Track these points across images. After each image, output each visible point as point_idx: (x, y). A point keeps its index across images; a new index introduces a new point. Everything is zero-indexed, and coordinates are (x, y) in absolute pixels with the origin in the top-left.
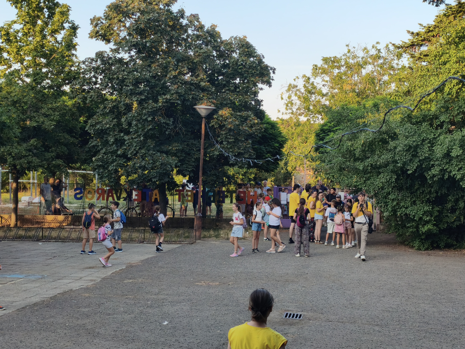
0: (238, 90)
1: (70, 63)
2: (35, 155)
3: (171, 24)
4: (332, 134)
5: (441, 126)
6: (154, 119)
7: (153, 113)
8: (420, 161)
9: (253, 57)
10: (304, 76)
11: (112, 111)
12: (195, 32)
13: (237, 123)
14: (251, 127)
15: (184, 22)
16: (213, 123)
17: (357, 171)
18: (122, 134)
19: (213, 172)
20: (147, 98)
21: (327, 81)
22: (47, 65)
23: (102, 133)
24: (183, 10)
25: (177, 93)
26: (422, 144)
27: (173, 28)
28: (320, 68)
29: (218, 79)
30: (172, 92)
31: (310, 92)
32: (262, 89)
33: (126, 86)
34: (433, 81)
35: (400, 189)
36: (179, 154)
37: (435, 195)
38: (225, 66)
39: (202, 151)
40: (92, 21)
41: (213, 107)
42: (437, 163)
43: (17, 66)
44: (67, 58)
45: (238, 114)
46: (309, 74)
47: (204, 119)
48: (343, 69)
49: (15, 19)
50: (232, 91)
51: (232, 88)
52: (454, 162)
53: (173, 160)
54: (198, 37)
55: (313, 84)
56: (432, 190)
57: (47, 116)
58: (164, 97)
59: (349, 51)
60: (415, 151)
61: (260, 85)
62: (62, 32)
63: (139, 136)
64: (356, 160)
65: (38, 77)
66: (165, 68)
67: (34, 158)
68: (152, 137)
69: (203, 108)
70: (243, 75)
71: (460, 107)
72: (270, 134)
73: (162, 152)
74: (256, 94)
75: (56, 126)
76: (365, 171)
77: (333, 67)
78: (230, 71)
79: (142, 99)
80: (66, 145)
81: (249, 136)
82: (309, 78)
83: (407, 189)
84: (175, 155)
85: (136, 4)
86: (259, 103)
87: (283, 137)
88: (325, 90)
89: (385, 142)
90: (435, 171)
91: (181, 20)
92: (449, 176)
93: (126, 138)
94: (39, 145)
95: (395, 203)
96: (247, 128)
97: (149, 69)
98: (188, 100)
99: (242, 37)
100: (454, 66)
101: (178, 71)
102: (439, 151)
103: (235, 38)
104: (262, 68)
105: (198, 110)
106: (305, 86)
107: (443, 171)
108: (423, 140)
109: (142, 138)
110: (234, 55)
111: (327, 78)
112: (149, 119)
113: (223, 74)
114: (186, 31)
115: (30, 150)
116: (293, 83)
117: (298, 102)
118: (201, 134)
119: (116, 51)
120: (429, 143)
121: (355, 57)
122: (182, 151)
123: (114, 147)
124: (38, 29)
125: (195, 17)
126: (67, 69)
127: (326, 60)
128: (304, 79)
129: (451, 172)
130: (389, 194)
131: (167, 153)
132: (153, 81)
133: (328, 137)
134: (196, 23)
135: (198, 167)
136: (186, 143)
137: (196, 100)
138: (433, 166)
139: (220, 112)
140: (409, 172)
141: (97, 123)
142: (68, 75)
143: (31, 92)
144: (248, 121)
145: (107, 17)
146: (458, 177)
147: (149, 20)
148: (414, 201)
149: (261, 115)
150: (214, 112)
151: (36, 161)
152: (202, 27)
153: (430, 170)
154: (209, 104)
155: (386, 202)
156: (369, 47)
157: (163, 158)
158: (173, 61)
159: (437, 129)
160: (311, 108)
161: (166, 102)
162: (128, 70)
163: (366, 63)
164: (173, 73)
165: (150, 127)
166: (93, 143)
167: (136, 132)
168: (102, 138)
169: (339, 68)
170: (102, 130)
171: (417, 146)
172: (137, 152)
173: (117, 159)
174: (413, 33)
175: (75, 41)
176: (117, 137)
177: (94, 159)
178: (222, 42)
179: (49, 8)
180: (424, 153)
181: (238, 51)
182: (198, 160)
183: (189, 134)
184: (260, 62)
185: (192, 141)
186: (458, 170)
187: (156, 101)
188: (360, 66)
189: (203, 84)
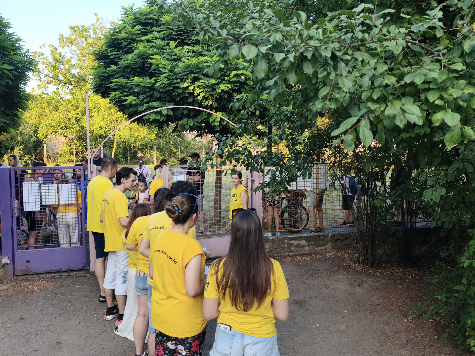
10: (51, 45)
21: (75, 53)
28: (67, 39)
31: (58, 60)
55: (60, 54)
59: (98, 20)
82: (56, 48)
88: (73, 61)
106: (52, 54)
111: (74, 48)
127: (72, 28)
128: (51, 48)
160: (61, 77)
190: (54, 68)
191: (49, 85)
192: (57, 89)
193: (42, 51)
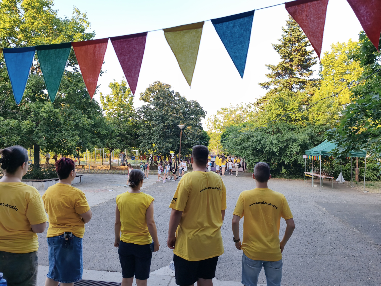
0: (193, 119)
1: (131, 109)
2: (119, 143)
3: (169, 95)
4: (227, 136)
5: (269, 133)
6: (163, 130)
7: (163, 128)
8: (261, 145)
9: (199, 107)
10: (214, 115)
11: (147, 127)
12: (178, 98)
13: (194, 131)
14: (198, 133)
15: (174, 95)
16: (185, 131)
17: (238, 149)
18: (151, 135)
19: (184, 149)
20: (161, 122)
21: (223, 117)
22: (123, 110)
23: (143, 135)
24: (173, 90)
25: (172, 120)
26: (262, 139)
27: (170, 96)
28: (220, 112)
29: (186, 116)
30: (170, 120)
31: (216, 121)
32: (202, 119)
33: (153, 118)
34: (266, 116)
35: (254, 156)
36: (172, 143)
37: (267, 158)
38: (189, 111)
39: (181, 141)
40: (140, 94)
41: (185, 126)
42: (268, 146)
43: (111, 110)
44: (130, 108)
45: (194, 128)
46: (216, 114)
47: (181, 130)
48: (229, 112)
49: (111, 93)
50: (191, 120)
51: (191, 119)
52: (274, 146)
53: (170, 145)
54: (179, 100)
55: (217, 118)
56: (266, 156)
57: (123, 129)
58: (167, 122)
59: (231, 106)
60: (260, 141)
61: (201, 118)
62: (128, 98)
63: (157, 136)
64: (237, 145)
65: (119, 115)
66: (168, 111)
67: (119, 144)
68: (163, 136)
69: (181, 126)
70: (195, 114)
71: (276, 126)
72: (204, 136)
73: (166, 142)
74: (200, 121)
75: (126, 132)
76: (241, 149)
77: (225, 111)
78: (190, 112)
79: (159, 123)
80: (129, 140)
81: (198, 136)
82: (216, 116)
83: (256, 156)
84: (171, 143)
85: (157, 88)
86: (201, 124)
87: (209, 137)
88: (222, 120)
89: (249, 138)
90: (267, 149)
91: (173, 94)
92: (272, 151)
93: (152, 137)
94: (120, 139)
95: (252, 161)
96: (197, 133)
97: (161, 112)
98: (176, 123)
99: (195, 100)
100: (274, 111)
101: (172, 112)
102: (269, 142)
103: (192, 101)
104: (202, 111)
105: (179, 127)
106: (214, 119)
107: (270, 149)
108: (263, 138)
109: (159, 137)
110: (192, 107)
111: (222, 115)
112: (162, 130)
113: (188, 114)
114: (174, 98)
115: (117, 141)
116: (210, 117)
117: (212, 125)
118: (180, 135)
119: (149, 105)
120: (265, 139)
121: (233, 108)
122: (173, 142)
123: (148, 140)
124: (120, 97)
125: (178, 93)
126: (130, 112)
127: (222, 109)
128: (214, 116)
129: (273, 149)
130: (250, 157)
131: (167, 142)
132: (163, 116)
133: (226, 137)
134: (178, 95)
135: (179, 148)
136: (174, 139)
137: (178, 123)
138: (266, 147)
139: (187, 128)
140: (258, 149)
141: (142, 131)
142: (130, 114)
143: (117, 120)
144: (197, 131)
145: (146, 93)
146: (276, 151)
147: (162, 94)
148: (259, 160)
149: (201, 128)
150: (185, 127)
151: (119, 145)
152: (180, 97)
153: (265, 148)
154: (183, 124)
155: (249, 161)
156: (239, 104)
157: (166, 144)
158: (170, 109)
159: (267, 134)
160: (217, 127)
161: (168, 124)
162: (154, 112)
163: (238, 110)
164: (171, 113)
165: (162, 133)
166: (140, 138)
167: (156, 135)
168: (143, 137)
169: (227, 112)
170: (143, 134)
171: (260, 140)
172: (157, 142)
173: (149, 144)
174: (257, 99)
175: (133, 101)
176: (149, 136)
177: (140, 144)
178: (187, 102)
179: (123, 89)
180: (263, 142)
181: (193, 105)
182: (179, 145)
183: (176, 135)
184: (202, 109)
185: (176, 138)
186: (276, 149)
187: (164, 123)
188: (236, 111)
189: (181, 117)
190: (215, 124)
191: (212, 130)
192: (215, 131)
193: (211, 118)
